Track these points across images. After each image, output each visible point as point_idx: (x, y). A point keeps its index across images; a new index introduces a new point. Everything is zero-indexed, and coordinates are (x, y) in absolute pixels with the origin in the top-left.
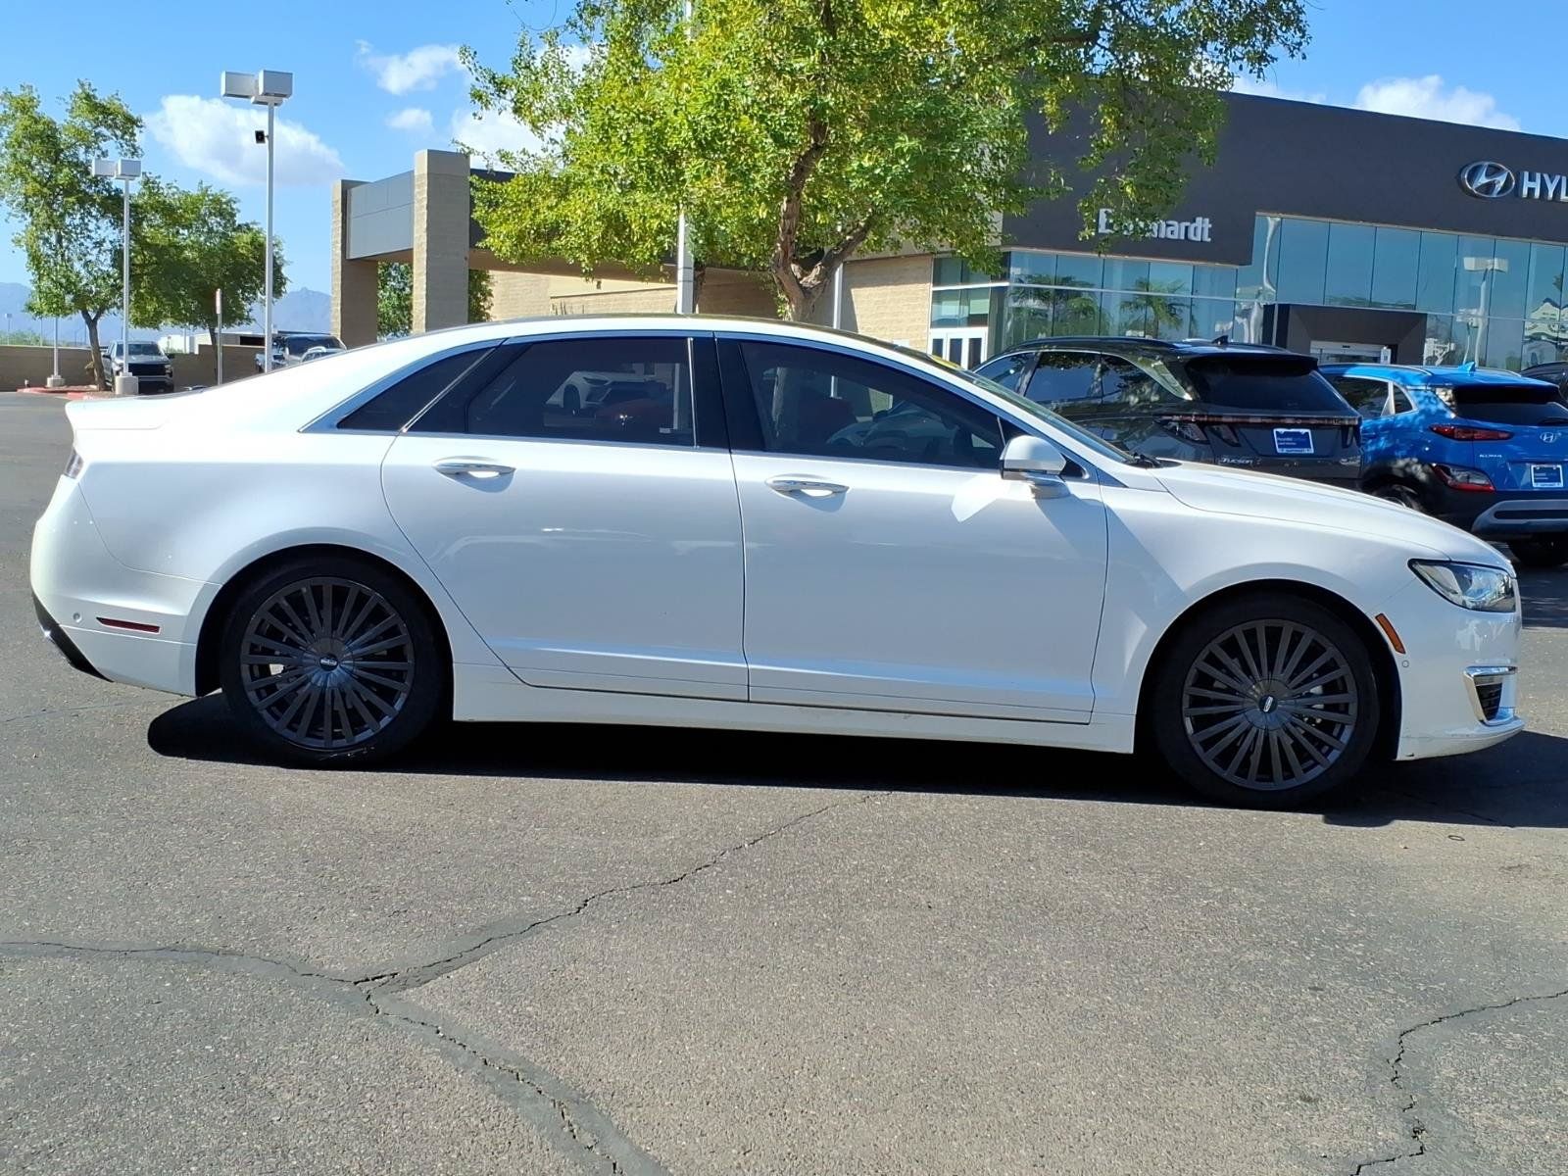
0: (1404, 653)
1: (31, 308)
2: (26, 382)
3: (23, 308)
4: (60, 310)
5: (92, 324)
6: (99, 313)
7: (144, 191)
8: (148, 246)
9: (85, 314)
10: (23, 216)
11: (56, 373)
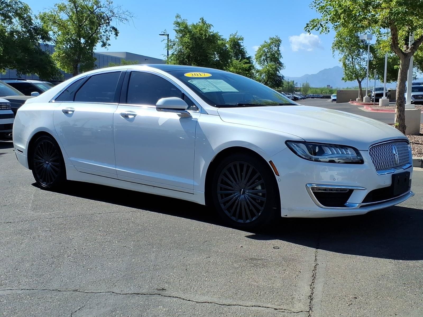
0: (279, 176)
1: (343, 79)
2: (351, 100)
3: (342, 79)
4: (351, 79)
5: (360, 82)
6: (363, 79)
7: (377, 43)
8: (378, 58)
9: (358, 80)
10: (342, 53)
11: (359, 97)
